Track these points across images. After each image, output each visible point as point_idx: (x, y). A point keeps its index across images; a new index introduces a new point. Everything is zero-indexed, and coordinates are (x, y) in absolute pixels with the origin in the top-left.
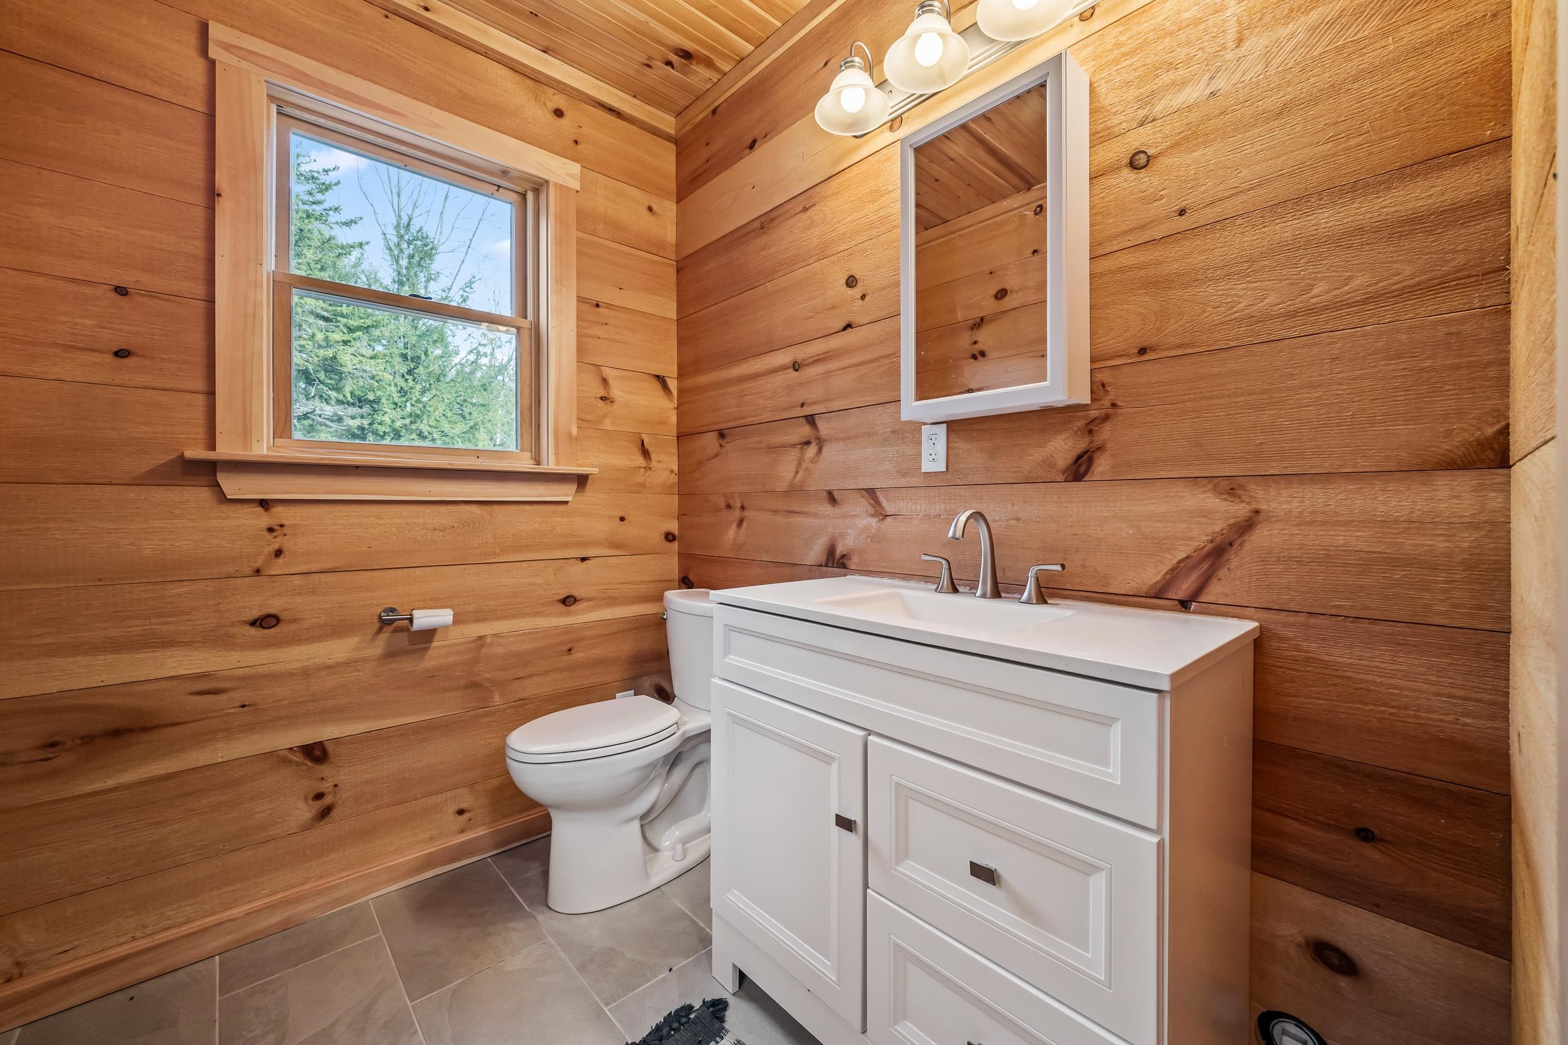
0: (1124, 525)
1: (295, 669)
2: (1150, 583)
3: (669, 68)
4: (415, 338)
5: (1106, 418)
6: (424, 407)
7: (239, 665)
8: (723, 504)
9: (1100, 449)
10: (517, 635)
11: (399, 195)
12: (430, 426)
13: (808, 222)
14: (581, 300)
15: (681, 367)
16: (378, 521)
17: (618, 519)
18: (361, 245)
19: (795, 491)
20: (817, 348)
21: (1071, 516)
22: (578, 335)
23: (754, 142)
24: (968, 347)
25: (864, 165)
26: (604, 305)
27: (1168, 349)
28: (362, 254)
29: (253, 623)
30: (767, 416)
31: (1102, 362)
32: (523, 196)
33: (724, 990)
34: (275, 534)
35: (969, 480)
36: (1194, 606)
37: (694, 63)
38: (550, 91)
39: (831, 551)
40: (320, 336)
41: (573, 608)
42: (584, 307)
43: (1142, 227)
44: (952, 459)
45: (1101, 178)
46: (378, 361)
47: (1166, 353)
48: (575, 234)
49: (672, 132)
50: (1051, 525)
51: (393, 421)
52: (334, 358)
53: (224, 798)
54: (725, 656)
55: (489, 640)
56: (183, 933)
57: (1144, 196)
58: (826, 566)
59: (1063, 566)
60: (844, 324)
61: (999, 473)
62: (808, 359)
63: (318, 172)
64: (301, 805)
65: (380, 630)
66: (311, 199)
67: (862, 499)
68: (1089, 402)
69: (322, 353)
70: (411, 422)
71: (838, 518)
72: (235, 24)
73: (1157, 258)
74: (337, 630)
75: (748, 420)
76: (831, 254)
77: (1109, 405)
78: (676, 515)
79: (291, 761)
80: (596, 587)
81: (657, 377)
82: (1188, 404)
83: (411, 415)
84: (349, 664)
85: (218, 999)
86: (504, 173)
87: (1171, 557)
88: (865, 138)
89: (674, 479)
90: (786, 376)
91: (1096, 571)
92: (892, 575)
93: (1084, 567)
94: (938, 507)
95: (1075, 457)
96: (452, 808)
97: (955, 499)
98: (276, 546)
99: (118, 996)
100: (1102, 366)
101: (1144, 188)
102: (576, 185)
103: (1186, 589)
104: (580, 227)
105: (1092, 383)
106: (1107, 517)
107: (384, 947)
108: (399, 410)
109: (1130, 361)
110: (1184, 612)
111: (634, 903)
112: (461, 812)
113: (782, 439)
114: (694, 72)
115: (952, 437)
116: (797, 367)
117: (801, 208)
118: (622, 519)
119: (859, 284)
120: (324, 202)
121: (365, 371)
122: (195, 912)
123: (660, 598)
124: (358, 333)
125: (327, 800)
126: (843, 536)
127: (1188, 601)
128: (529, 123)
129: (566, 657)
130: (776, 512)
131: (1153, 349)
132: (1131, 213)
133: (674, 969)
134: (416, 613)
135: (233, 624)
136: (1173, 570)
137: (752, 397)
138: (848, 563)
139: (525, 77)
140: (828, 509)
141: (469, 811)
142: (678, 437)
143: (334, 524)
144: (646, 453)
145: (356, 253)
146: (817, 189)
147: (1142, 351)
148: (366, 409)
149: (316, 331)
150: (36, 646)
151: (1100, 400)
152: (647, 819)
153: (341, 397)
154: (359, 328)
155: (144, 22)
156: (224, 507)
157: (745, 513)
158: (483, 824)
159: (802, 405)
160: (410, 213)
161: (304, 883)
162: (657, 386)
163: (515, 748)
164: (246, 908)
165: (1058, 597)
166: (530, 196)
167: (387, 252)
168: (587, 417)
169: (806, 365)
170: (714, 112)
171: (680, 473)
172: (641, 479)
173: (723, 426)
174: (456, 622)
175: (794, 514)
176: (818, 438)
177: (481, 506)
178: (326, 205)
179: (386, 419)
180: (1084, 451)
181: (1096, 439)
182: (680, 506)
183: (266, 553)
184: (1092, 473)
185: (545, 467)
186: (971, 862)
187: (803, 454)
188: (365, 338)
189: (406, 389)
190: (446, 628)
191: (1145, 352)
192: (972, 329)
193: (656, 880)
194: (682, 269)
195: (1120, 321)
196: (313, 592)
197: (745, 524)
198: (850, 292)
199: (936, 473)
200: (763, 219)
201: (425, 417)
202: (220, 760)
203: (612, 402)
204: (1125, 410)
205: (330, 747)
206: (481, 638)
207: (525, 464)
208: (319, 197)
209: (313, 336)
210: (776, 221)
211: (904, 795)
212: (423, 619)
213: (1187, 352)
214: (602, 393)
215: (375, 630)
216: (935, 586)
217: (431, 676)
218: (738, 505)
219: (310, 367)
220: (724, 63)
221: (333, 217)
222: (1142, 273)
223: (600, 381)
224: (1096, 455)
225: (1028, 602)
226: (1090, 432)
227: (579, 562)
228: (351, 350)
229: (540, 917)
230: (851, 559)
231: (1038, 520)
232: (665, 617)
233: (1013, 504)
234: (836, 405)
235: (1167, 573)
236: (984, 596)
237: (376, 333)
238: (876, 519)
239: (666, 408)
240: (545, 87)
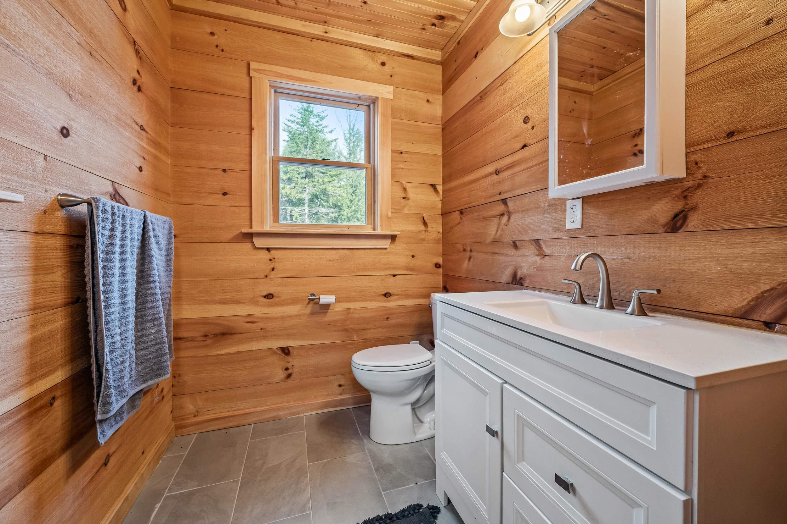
0: (712, 264)
1: (279, 316)
2: (736, 307)
3: (434, 27)
4: (355, 177)
5: (699, 186)
6: (359, 207)
7: (260, 313)
8: (462, 249)
9: (694, 208)
10: (364, 309)
11: (350, 116)
12: (361, 215)
13: (504, 90)
14: (393, 151)
15: (443, 179)
16: (308, 257)
17: (411, 256)
18: (335, 140)
19: (496, 242)
20: (508, 161)
21: (669, 256)
22: (392, 168)
23: (477, 53)
24: (631, 149)
25: (534, 51)
26: (405, 152)
27: (754, 130)
28: (336, 144)
29: (265, 297)
30: (483, 201)
31: (696, 147)
32: (369, 106)
33: (440, 502)
34: (272, 262)
35: (596, 233)
36: (778, 327)
37: (446, 21)
38: (379, 54)
39: (515, 275)
40: (321, 180)
41: (389, 298)
42: (395, 154)
43: (731, 42)
44: (585, 220)
45: (696, 15)
46: (341, 188)
47: (752, 133)
48: (390, 120)
49: (440, 59)
50: (654, 262)
51: (347, 214)
52: (326, 188)
53: (255, 364)
54: (442, 329)
55: (352, 311)
56: (242, 413)
57: (733, 18)
58: (512, 284)
59: (659, 291)
60: (522, 145)
61: (617, 228)
62: (503, 167)
63: (320, 113)
64: (281, 371)
65: (309, 303)
66: (318, 124)
67: (532, 246)
68: (684, 175)
69: (321, 187)
70: (354, 214)
71: (518, 257)
72: (258, 60)
73: (745, 62)
74: (294, 301)
75: (474, 204)
76: (515, 106)
77: (701, 177)
78: (441, 255)
79: (277, 353)
80: (400, 289)
81: (431, 185)
82: (773, 170)
83: (354, 211)
84: (297, 316)
85: (249, 441)
86: (360, 98)
87: (755, 288)
88: (534, 34)
89: (440, 236)
90: (492, 178)
91: (689, 295)
92: (548, 291)
93: (679, 292)
94: (576, 250)
95: (673, 216)
96: (337, 383)
97: (587, 246)
98: (272, 266)
99: (223, 431)
100: (695, 150)
101: (734, 12)
102: (391, 97)
103: (771, 313)
104: (393, 116)
105: (687, 163)
106: (698, 257)
107: (305, 437)
108: (349, 209)
109: (719, 143)
110: (768, 331)
111: (407, 445)
112: (340, 386)
113: (489, 213)
114: (446, 26)
115: (585, 207)
116: (497, 172)
117: (500, 84)
118: (413, 256)
119: (530, 121)
120: (322, 124)
121: (336, 193)
122: (246, 406)
123: (428, 296)
124: (334, 177)
125: (290, 371)
126: (521, 267)
127: (771, 323)
128: (370, 72)
129: (386, 321)
130: (486, 253)
131: (739, 132)
132: (722, 33)
133: (418, 484)
134: (321, 297)
135: (258, 297)
136: (757, 298)
137: (475, 191)
138: (523, 283)
139: (368, 51)
140: (513, 251)
141: (343, 386)
142: (442, 215)
143: (292, 258)
144: (425, 224)
145: (334, 144)
146: (508, 71)
147: (731, 134)
148: (337, 209)
149: (319, 178)
150: (202, 300)
151: (694, 174)
152: (415, 406)
153: (328, 205)
154: (335, 175)
155: (231, 68)
156: (255, 251)
157: (473, 254)
158: (349, 393)
159: (500, 194)
160: (353, 123)
161: (282, 403)
162: (431, 189)
163: (355, 362)
164: (262, 408)
165: (660, 312)
166: (372, 106)
167: (345, 141)
168: (396, 207)
169: (502, 171)
170: (458, 43)
171: (443, 233)
172: (423, 237)
173: (462, 208)
174: (338, 300)
175: (496, 254)
176: (508, 212)
177: (349, 250)
178: (323, 126)
179: (345, 213)
180: (681, 211)
181: (690, 202)
182: (443, 250)
183: (269, 269)
184: (687, 226)
185: (377, 232)
186: (556, 474)
187: (500, 220)
188: (337, 179)
189: (352, 199)
190: (333, 303)
191: (733, 135)
192: (634, 137)
193: (420, 437)
194: (444, 128)
195: (710, 115)
196: (285, 286)
197: (472, 259)
198: (525, 126)
199: (575, 230)
200: (481, 94)
201: (359, 211)
202: (254, 349)
203: (408, 199)
204: (714, 180)
205: (290, 349)
206: (348, 309)
207: (369, 230)
208: (320, 123)
209: (318, 180)
210: (488, 94)
211: (522, 423)
212: (324, 299)
213: (772, 129)
214: (403, 195)
215: (307, 303)
216: (570, 299)
217: (329, 324)
218: (469, 249)
219: (318, 193)
220: (461, 16)
221: (326, 130)
222: (731, 76)
223: (402, 189)
224: (690, 214)
225: (632, 314)
226: (685, 197)
227: (392, 277)
228: (331, 185)
229: (365, 441)
230: (525, 281)
231: (645, 259)
232: (430, 306)
233: (626, 248)
234: (518, 192)
235: (752, 300)
236: (601, 307)
237: (341, 176)
238: (539, 258)
239: (436, 200)
240: (377, 53)
